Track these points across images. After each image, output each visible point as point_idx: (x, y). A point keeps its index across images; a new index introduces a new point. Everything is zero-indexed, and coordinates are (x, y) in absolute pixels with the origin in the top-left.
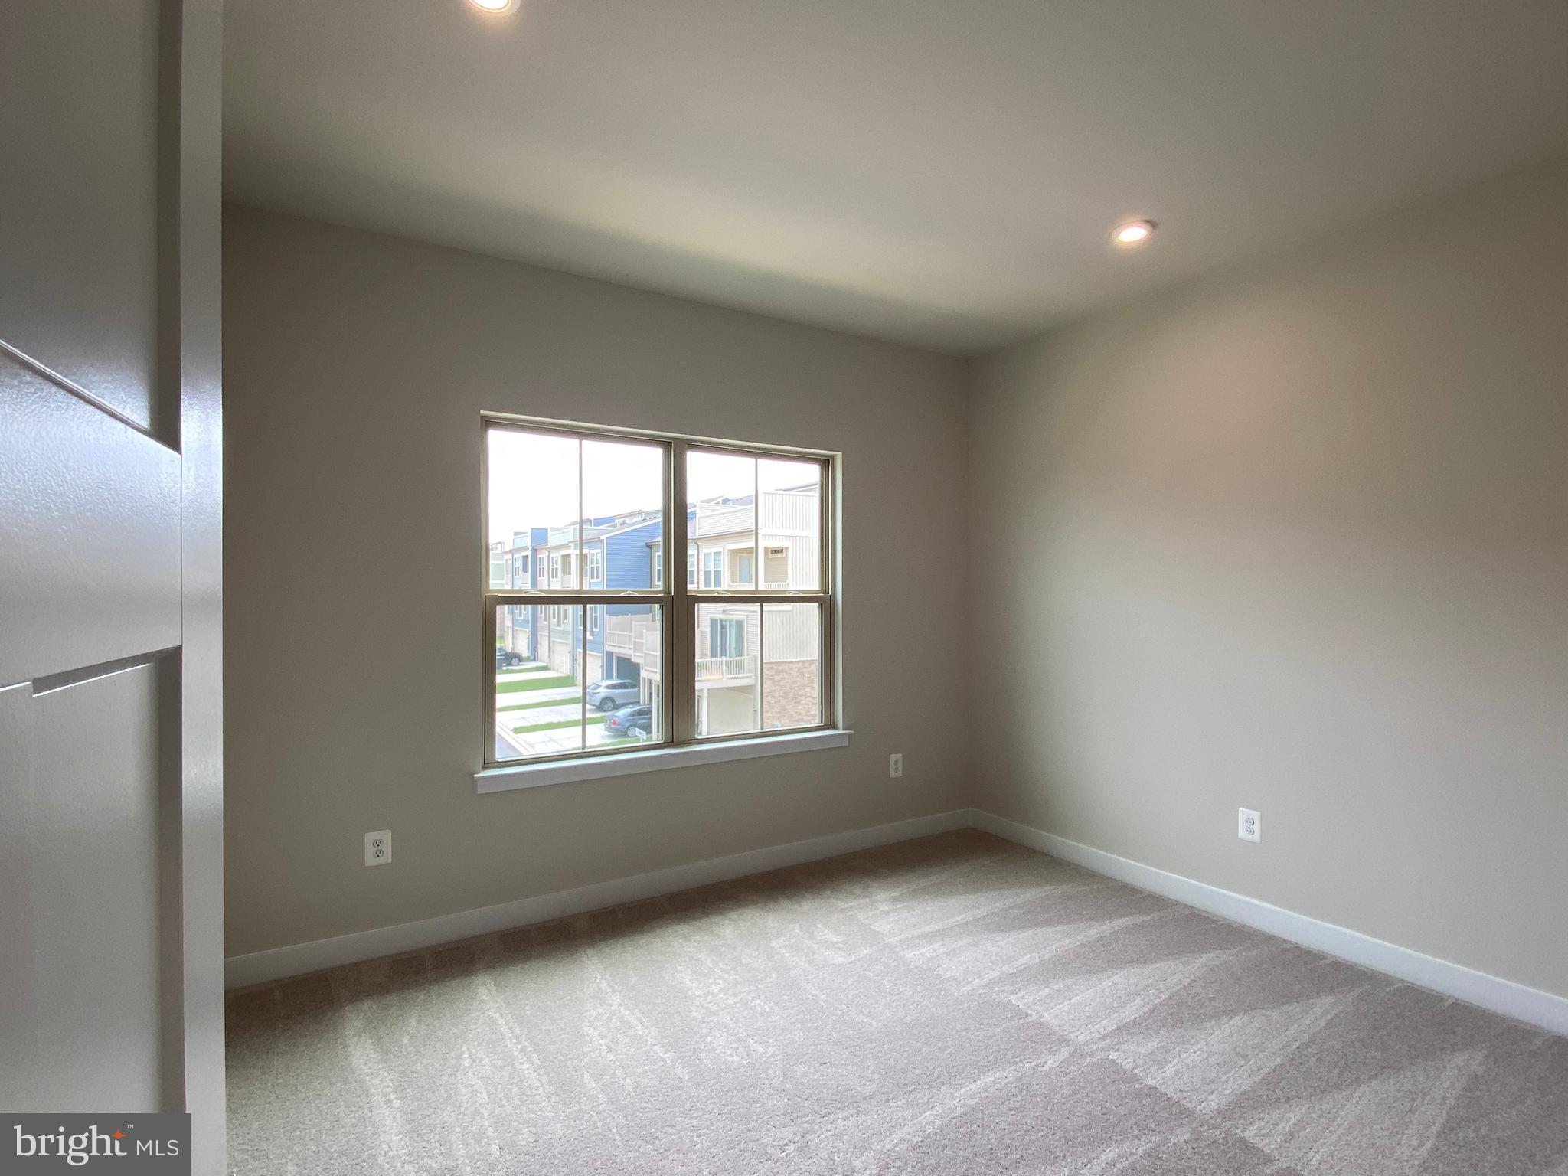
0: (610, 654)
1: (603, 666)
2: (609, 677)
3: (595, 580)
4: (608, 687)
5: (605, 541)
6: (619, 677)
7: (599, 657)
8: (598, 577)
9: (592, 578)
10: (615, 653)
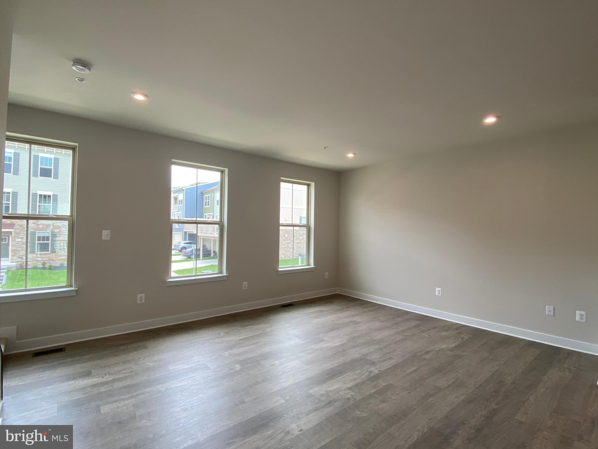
0: (186, 233)
1: (183, 237)
2: (185, 240)
3: (181, 205)
4: (184, 243)
5: (185, 190)
6: (189, 240)
7: (181, 234)
8: (182, 204)
9: (179, 204)
10: (188, 232)
